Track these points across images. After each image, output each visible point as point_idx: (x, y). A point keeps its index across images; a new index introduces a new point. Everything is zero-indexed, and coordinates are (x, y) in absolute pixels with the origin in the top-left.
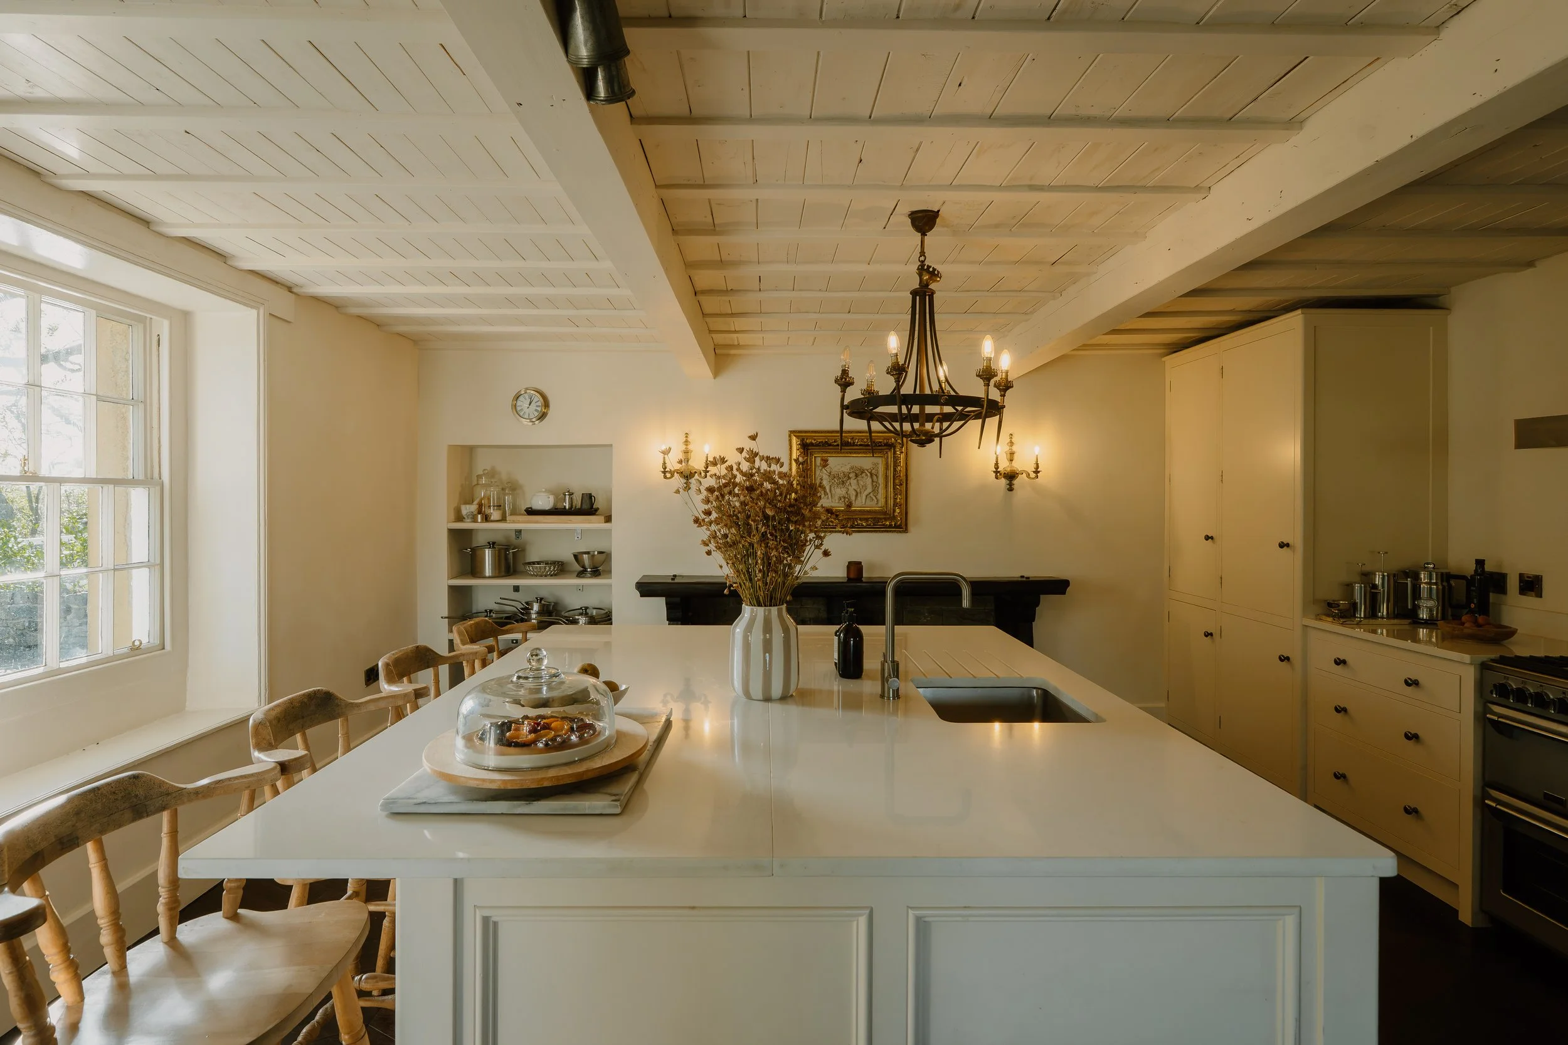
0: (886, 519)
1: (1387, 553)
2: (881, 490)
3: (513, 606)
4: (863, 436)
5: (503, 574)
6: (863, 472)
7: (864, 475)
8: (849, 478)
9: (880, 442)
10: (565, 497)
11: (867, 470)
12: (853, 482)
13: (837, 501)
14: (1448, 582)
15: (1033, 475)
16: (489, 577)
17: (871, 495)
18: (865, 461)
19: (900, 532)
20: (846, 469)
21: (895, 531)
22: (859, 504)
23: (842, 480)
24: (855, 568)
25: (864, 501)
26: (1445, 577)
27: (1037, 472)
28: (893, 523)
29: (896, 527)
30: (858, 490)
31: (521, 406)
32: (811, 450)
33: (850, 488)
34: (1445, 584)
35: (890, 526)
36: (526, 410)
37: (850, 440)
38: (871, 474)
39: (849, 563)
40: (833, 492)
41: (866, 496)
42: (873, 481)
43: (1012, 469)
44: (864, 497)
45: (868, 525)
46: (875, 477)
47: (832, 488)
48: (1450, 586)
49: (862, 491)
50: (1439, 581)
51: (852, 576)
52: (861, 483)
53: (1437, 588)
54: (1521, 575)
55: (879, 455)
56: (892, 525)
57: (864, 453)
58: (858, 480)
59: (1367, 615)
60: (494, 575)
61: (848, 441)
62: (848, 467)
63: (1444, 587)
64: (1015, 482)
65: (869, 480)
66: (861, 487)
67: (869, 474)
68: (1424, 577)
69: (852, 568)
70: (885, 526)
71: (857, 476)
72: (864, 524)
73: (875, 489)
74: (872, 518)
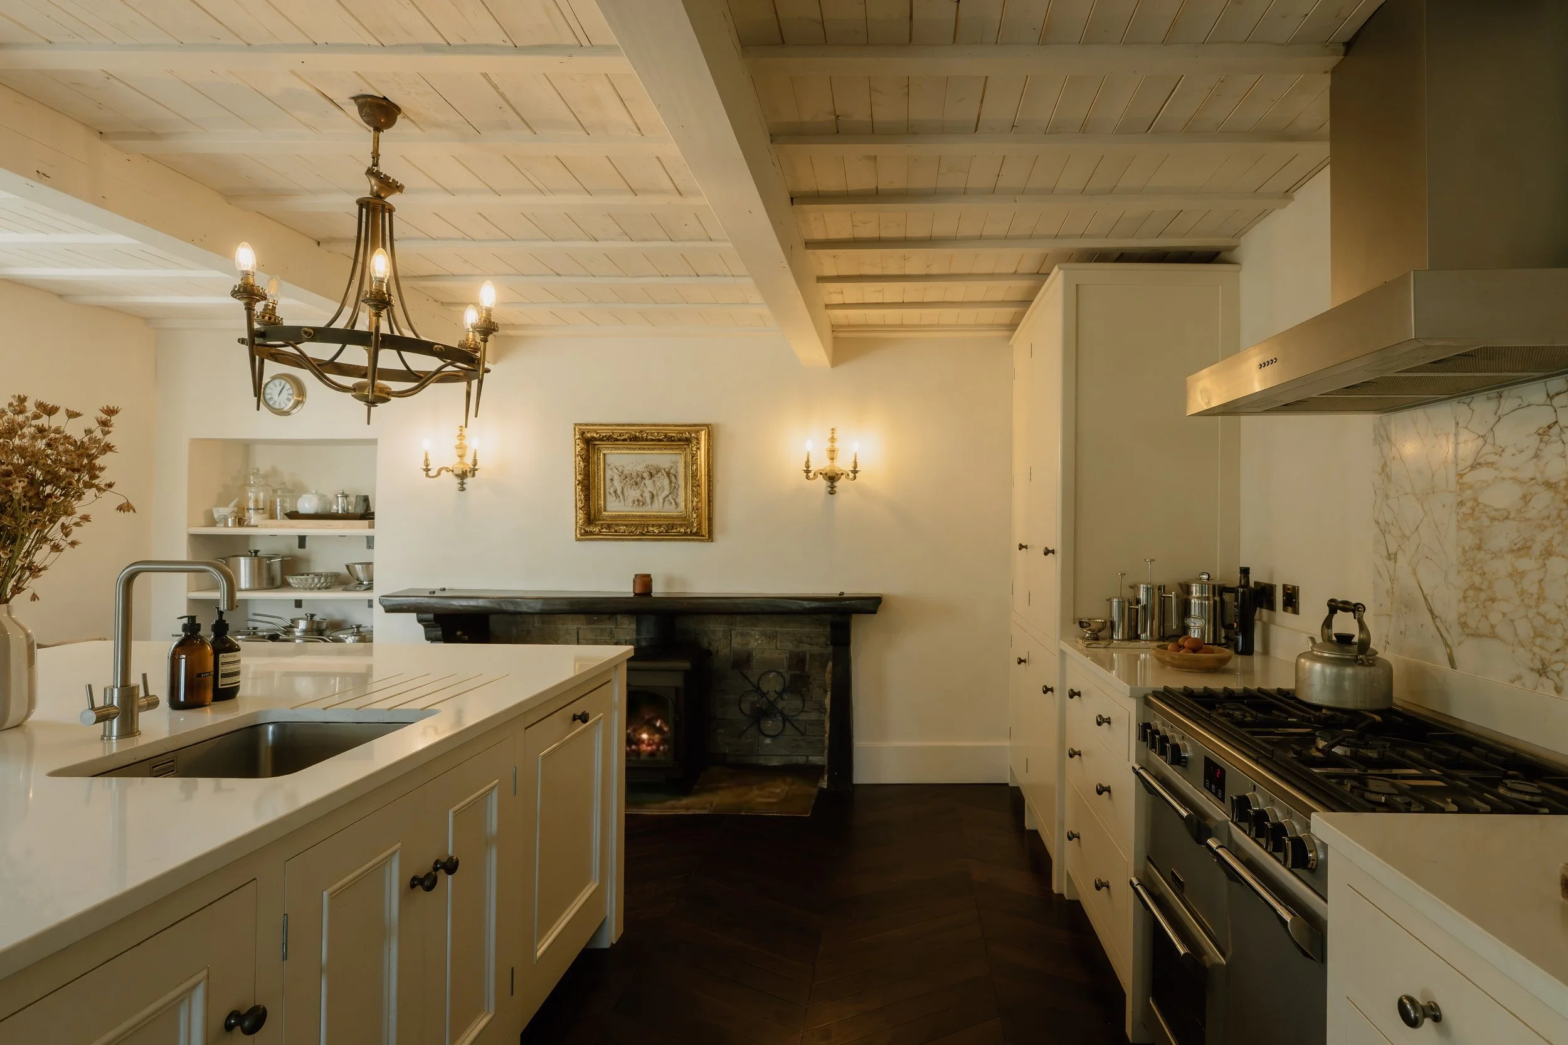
0: (681, 526)
1: (1154, 560)
2: (682, 492)
3: (271, 623)
4: (653, 430)
5: (265, 586)
6: (658, 472)
7: (660, 474)
8: (643, 478)
9: (674, 437)
10: (338, 500)
11: (664, 470)
12: (648, 482)
13: (631, 504)
14: (1221, 595)
15: (851, 475)
16: (246, 590)
17: (670, 497)
18: (663, 458)
19: (703, 540)
20: (640, 468)
21: (693, 540)
22: (656, 508)
23: (637, 480)
24: (644, 582)
25: (661, 507)
26: (1217, 588)
27: (855, 472)
28: (689, 530)
29: (692, 534)
30: (655, 493)
31: (270, 394)
32: (598, 446)
33: (645, 489)
34: (1217, 598)
35: (686, 534)
36: (276, 397)
37: (637, 434)
38: (668, 474)
39: (636, 575)
40: (626, 494)
41: (664, 499)
42: (671, 482)
43: (832, 468)
44: (661, 501)
45: (660, 532)
46: (673, 478)
47: (625, 489)
48: (1222, 601)
49: (659, 494)
50: (1211, 595)
51: (637, 592)
52: (658, 484)
53: (1209, 604)
54: (1284, 586)
55: (677, 452)
56: (688, 532)
57: (660, 449)
58: (654, 481)
59: (1126, 637)
60: (252, 587)
61: (635, 435)
62: (644, 465)
63: (1215, 602)
64: (837, 484)
65: (666, 481)
66: (658, 488)
67: (665, 474)
68: (1196, 590)
69: (638, 581)
70: (680, 534)
71: (651, 475)
72: (656, 531)
73: (674, 489)
74: (666, 525)
